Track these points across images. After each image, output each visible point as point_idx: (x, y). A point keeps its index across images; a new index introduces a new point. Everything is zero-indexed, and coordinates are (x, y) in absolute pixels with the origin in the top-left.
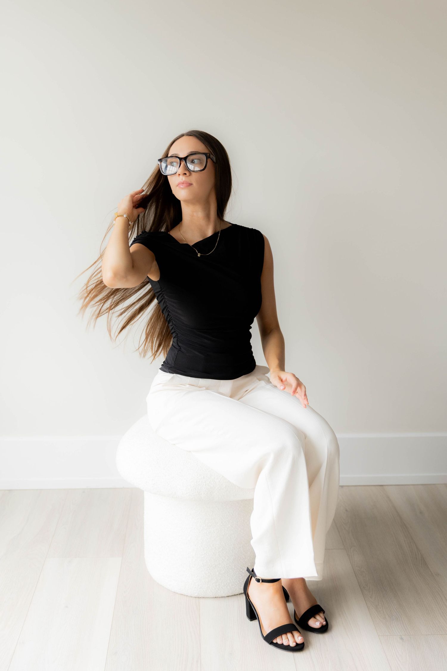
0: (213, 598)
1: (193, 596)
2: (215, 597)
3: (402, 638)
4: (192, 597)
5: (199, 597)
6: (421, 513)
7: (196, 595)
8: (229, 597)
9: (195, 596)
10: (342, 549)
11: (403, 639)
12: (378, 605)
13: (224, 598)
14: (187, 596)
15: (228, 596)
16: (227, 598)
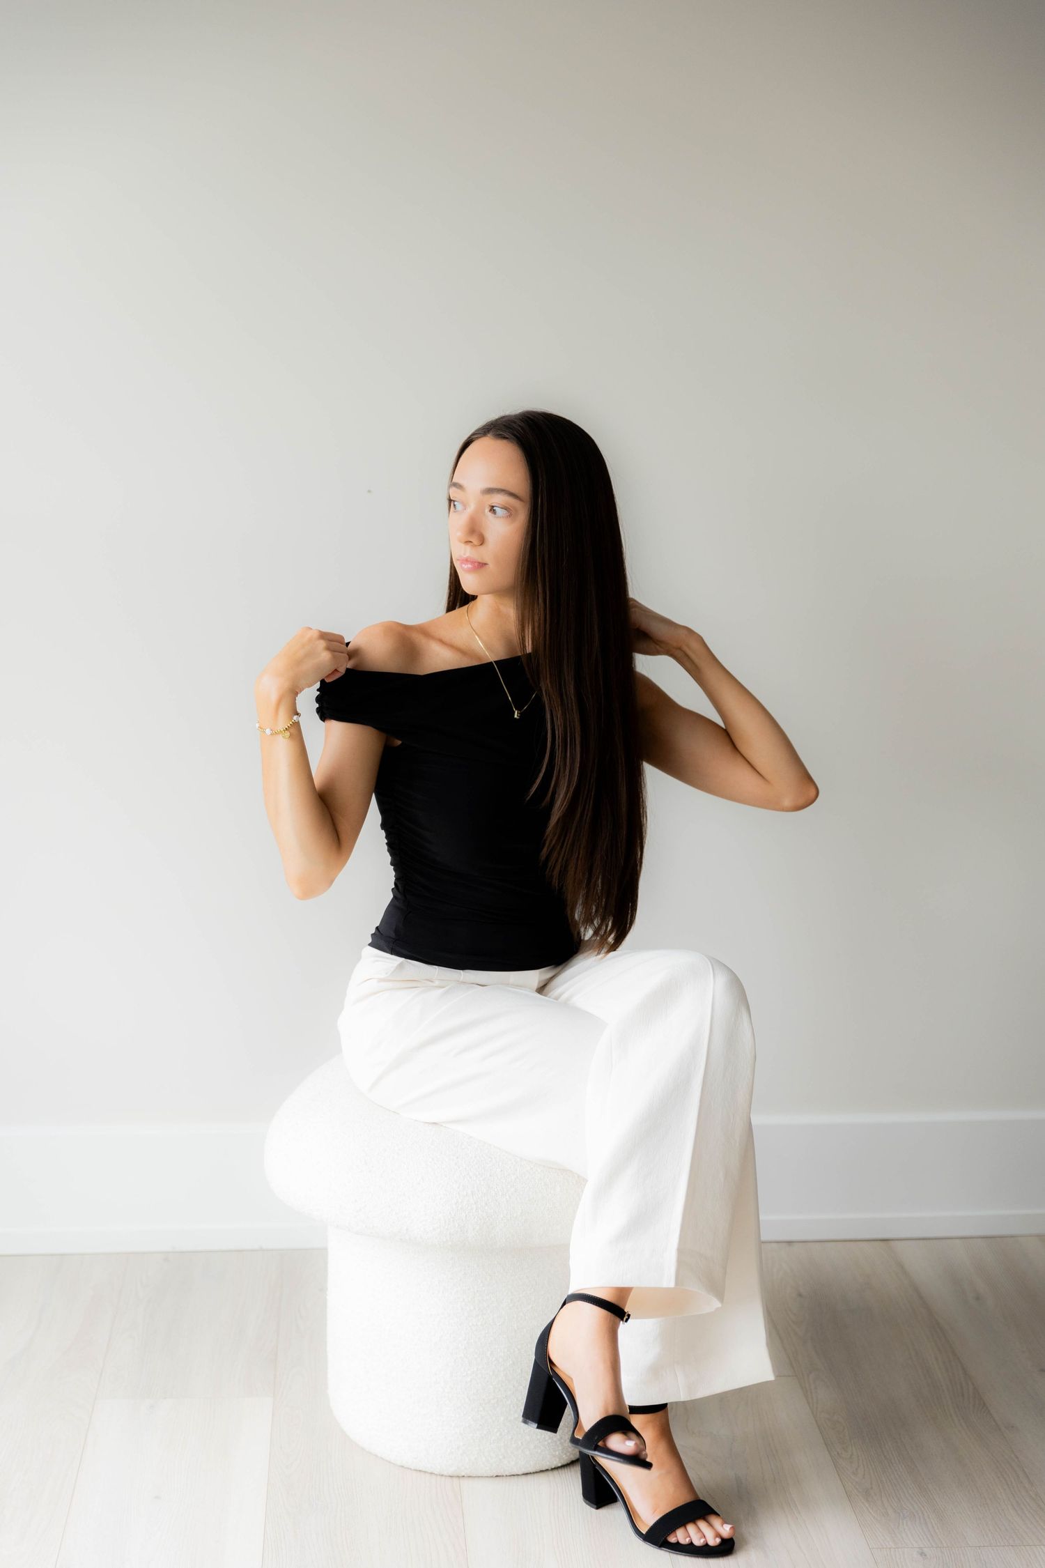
0: (492, 1477)
1: (445, 1473)
2: (497, 1476)
3: (922, 1553)
4: (442, 1475)
5: (458, 1477)
6: (977, 1298)
7: (451, 1471)
8: (529, 1476)
9: (450, 1474)
10: (789, 1376)
11: (925, 1555)
12: (872, 1488)
13: (516, 1477)
14: (431, 1473)
15: (527, 1474)
16: (524, 1476)
